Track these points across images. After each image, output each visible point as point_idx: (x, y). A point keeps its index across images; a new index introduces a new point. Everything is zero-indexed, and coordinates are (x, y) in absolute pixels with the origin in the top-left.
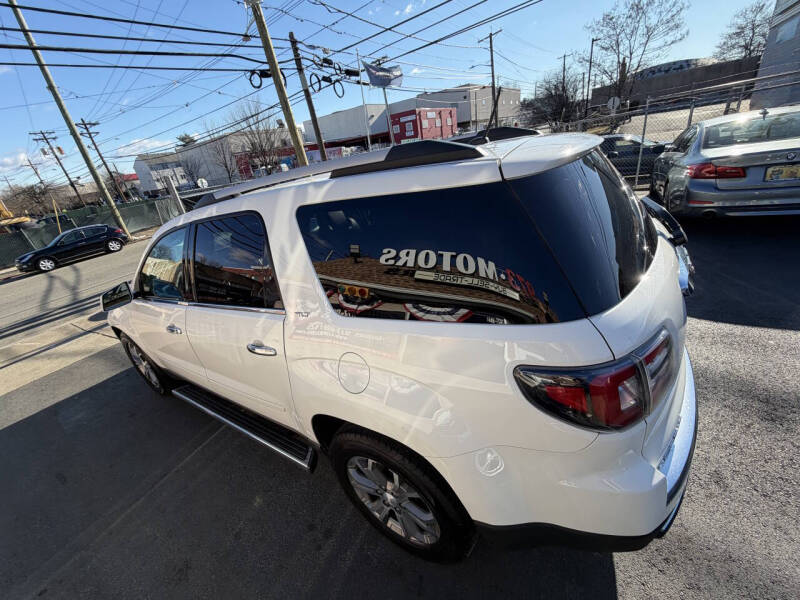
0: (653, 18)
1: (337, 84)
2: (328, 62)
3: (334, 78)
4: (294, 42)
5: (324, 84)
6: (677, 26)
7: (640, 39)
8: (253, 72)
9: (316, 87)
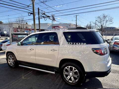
0: (107, 19)
1: (45, 18)
2: (44, 14)
3: (45, 17)
4: (39, 9)
5: (43, 17)
6: (112, 21)
7: (105, 22)
8: (29, 13)
9: (41, 18)
